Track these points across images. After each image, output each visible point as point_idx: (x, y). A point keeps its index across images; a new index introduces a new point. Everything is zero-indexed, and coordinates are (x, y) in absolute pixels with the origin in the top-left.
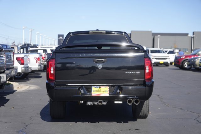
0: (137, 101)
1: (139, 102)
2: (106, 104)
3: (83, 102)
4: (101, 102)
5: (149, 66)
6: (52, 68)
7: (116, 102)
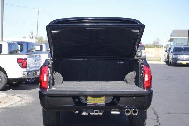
0: (135, 112)
1: (137, 113)
2: (102, 113)
3: (77, 112)
4: (96, 112)
5: (148, 74)
6: (45, 76)
7: (112, 112)
